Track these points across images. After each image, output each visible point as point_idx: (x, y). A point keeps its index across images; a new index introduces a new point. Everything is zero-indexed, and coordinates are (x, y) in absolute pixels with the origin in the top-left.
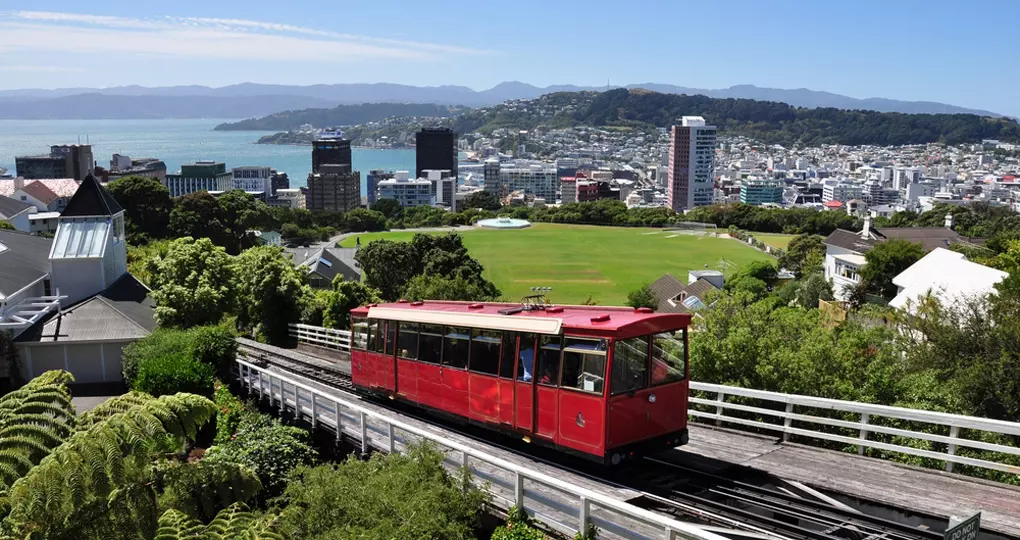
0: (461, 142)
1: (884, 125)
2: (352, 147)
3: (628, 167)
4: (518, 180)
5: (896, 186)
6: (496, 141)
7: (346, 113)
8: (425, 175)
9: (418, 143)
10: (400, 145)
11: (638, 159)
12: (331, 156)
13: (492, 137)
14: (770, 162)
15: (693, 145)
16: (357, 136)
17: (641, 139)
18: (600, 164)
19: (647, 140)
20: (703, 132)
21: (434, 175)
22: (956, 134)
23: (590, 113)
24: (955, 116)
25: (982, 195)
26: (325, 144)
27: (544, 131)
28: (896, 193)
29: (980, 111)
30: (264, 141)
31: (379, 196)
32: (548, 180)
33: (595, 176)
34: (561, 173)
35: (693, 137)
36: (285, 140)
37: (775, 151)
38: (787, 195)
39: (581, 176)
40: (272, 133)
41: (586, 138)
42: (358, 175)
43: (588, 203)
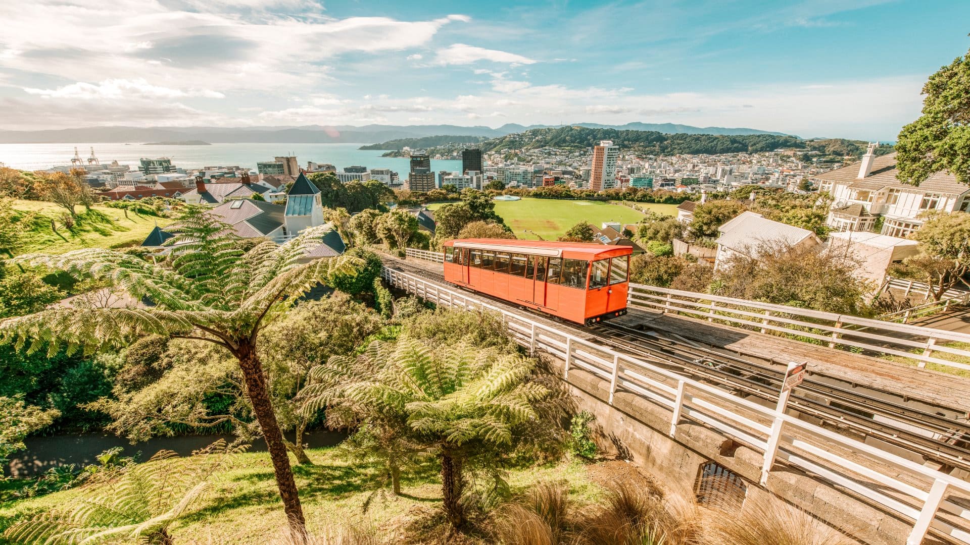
0: (486, 156)
1: (715, 142)
2: (431, 160)
3: (570, 169)
4: (514, 176)
5: (719, 177)
6: (502, 156)
7: (427, 141)
8: (467, 174)
9: (463, 157)
10: (454, 158)
11: (575, 164)
12: (420, 164)
13: (500, 154)
14: (647, 165)
15: (605, 157)
16: (433, 153)
17: (577, 154)
18: (556, 168)
19: (581, 155)
20: (611, 149)
21: (472, 173)
22: (759, 146)
23: (552, 140)
24: (759, 136)
25: (770, 181)
26: (416, 157)
27: (527, 150)
28: (718, 181)
29: (775, 133)
30: (385, 155)
31: (445, 184)
32: (530, 175)
33: (553, 173)
34: (535, 172)
35: (606, 151)
36: (397, 154)
37: (650, 159)
38: (656, 182)
39: (545, 173)
40: (389, 151)
41: (549, 154)
42: (433, 173)
43: (550, 187)
